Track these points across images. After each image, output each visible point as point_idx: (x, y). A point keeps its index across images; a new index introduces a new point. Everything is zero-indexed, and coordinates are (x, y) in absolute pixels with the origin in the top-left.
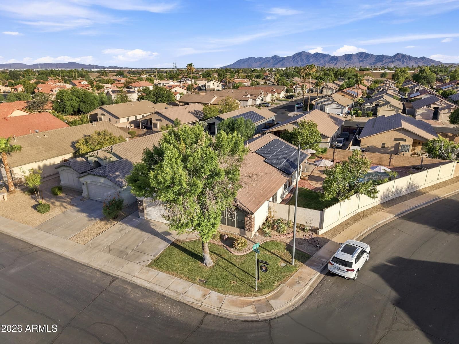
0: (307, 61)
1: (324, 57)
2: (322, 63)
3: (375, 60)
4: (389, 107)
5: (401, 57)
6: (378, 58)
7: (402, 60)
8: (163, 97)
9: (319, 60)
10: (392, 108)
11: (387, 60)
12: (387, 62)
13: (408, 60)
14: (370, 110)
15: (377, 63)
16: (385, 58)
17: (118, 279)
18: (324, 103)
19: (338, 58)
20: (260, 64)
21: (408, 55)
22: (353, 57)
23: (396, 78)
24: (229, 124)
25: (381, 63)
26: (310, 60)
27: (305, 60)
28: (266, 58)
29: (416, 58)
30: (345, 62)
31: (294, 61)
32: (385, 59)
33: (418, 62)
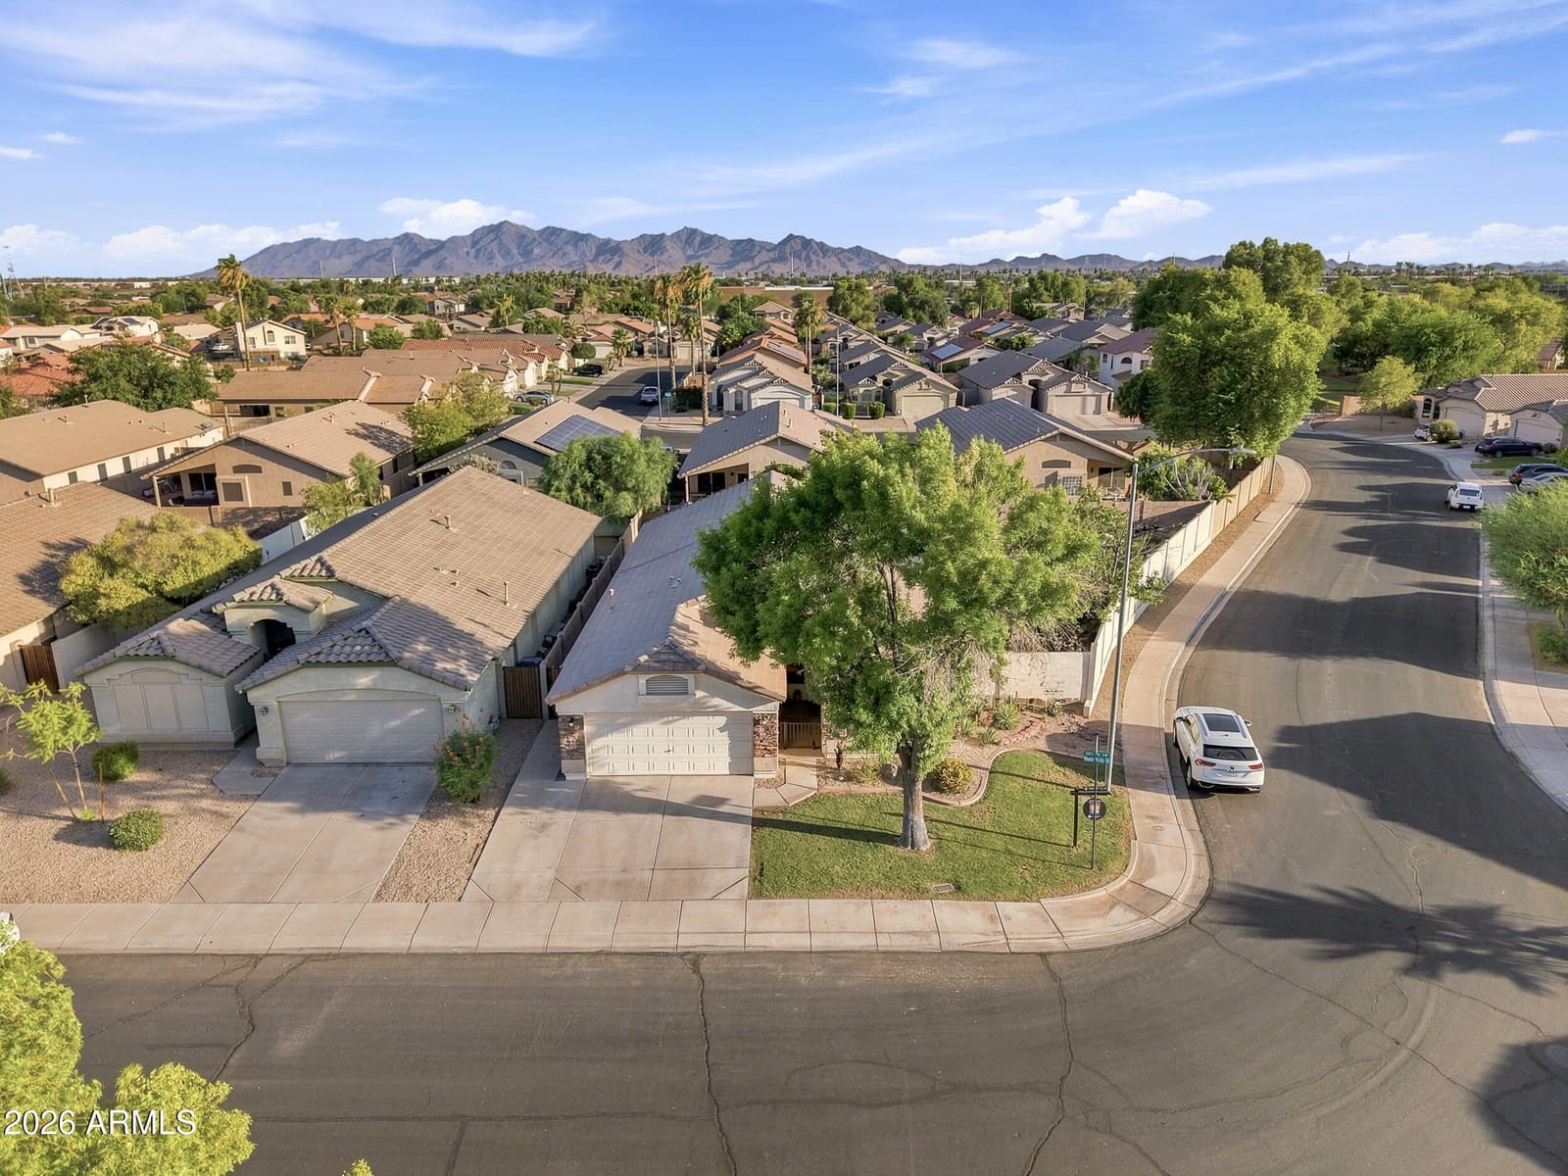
0: (522, 255)
1: (577, 242)
2: (574, 262)
3: (731, 256)
4: (924, 386)
5: (800, 247)
6: (739, 248)
7: (803, 255)
8: (171, 384)
9: (560, 253)
10: (933, 390)
11: (764, 256)
12: (766, 262)
13: (821, 255)
14: (873, 398)
15: (737, 262)
16: (758, 249)
17: (705, 954)
18: (746, 385)
19: (622, 245)
20: (355, 264)
21: (818, 240)
22: (668, 244)
23: (840, 308)
24: (590, 458)
25: (749, 265)
26: (532, 251)
27: (515, 251)
28: (373, 242)
29: (842, 251)
30: (647, 258)
31: (478, 251)
32: (759, 252)
33: (848, 263)
